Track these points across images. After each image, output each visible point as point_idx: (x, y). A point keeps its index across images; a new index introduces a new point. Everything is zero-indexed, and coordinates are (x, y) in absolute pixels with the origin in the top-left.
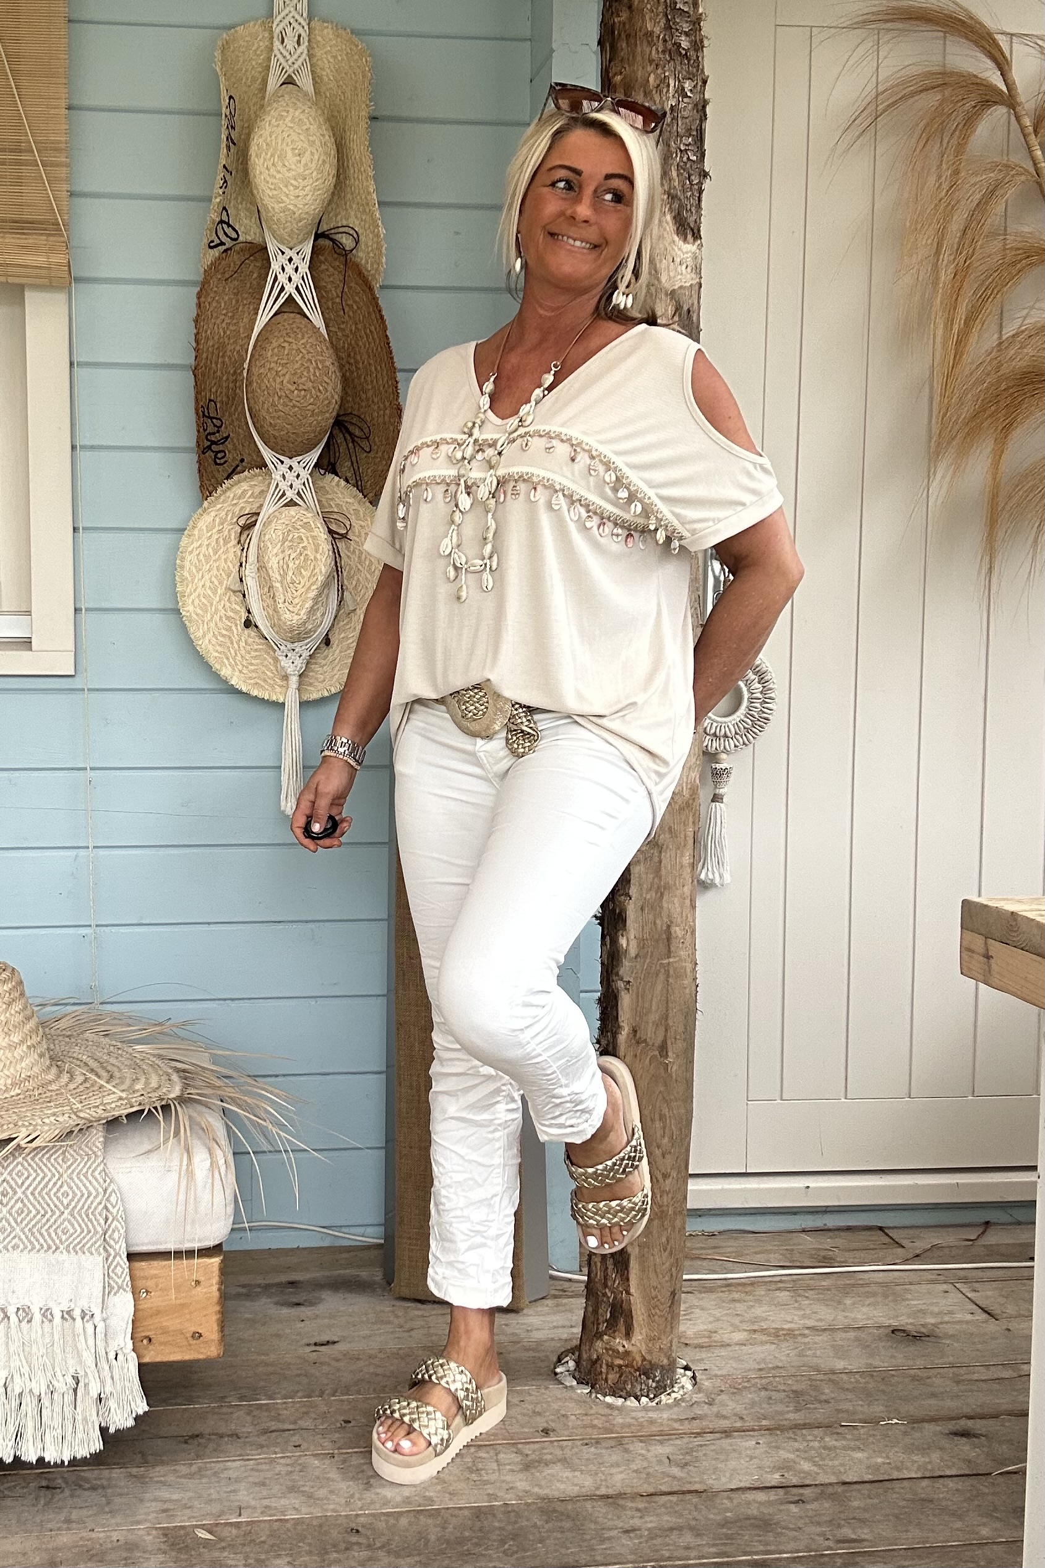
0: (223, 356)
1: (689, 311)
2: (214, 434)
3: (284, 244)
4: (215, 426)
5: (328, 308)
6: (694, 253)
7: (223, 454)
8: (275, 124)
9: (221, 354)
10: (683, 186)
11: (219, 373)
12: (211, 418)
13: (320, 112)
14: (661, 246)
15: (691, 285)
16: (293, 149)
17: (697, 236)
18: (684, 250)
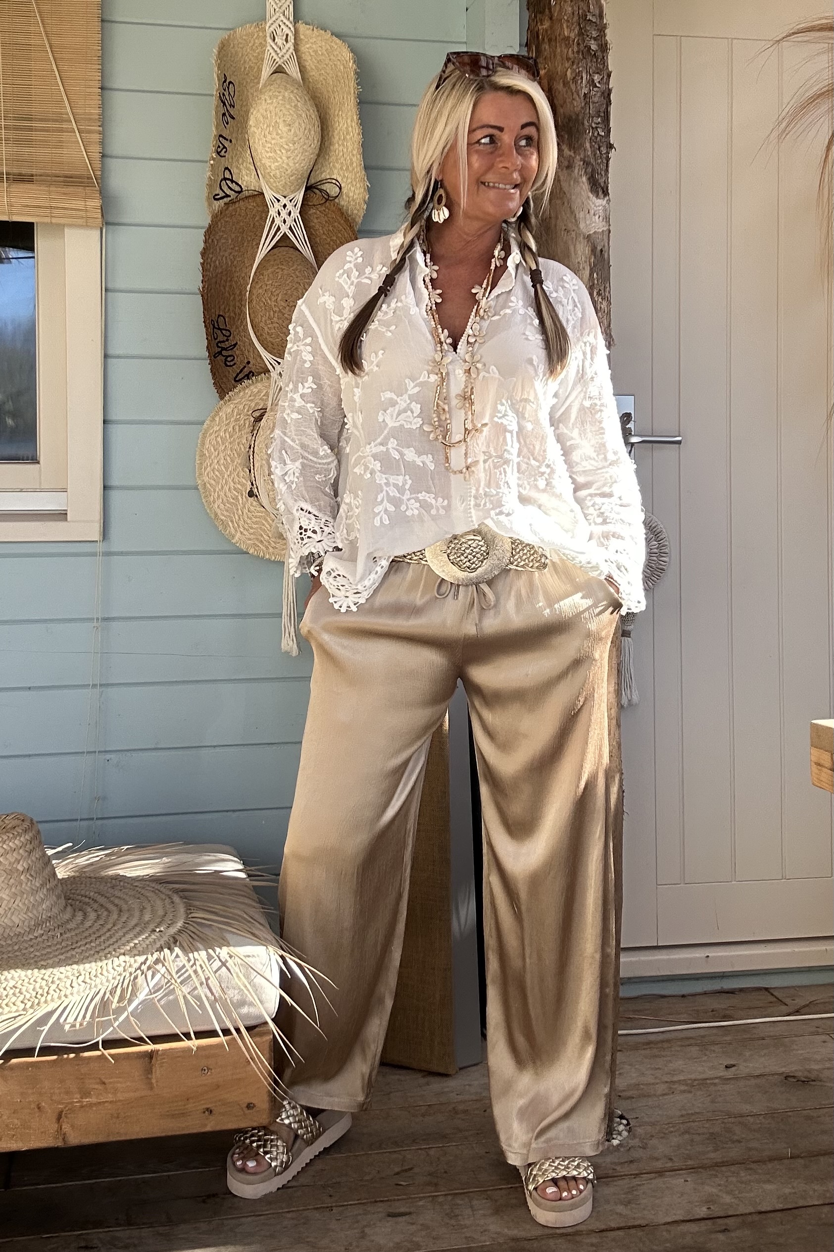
0: (231, 281)
1: (601, 251)
2: (223, 342)
3: (278, 193)
4: (224, 335)
5: (316, 243)
6: (605, 206)
7: (232, 358)
8: (271, 101)
9: (229, 279)
10: (595, 155)
11: (227, 294)
12: (221, 330)
13: (305, 92)
14: (579, 200)
15: (603, 231)
16: (284, 121)
17: (606, 193)
18: (597, 204)
